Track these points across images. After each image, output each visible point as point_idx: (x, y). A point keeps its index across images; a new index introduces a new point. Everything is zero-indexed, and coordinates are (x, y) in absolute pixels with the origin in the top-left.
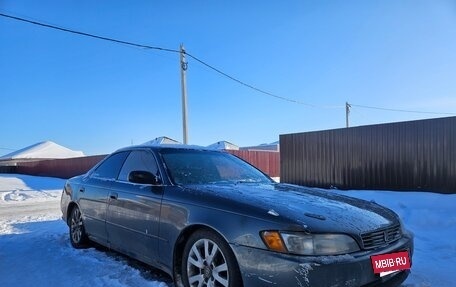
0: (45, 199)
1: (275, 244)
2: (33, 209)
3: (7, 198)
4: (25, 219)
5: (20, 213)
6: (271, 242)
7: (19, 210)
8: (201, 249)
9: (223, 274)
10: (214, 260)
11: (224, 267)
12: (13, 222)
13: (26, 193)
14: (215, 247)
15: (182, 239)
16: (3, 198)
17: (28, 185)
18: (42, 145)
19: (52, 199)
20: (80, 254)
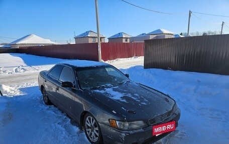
0: (33, 72)
1: (114, 125)
2: (29, 77)
3: (16, 71)
4: (25, 86)
5: (23, 80)
6: (113, 123)
7: (22, 78)
8: (90, 119)
9: (97, 131)
10: (94, 125)
11: (97, 129)
12: (20, 87)
13: (25, 68)
14: (94, 120)
15: (83, 114)
16: (14, 71)
17: (25, 63)
18: (30, 37)
19: (36, 71)
20: (48, 109)
